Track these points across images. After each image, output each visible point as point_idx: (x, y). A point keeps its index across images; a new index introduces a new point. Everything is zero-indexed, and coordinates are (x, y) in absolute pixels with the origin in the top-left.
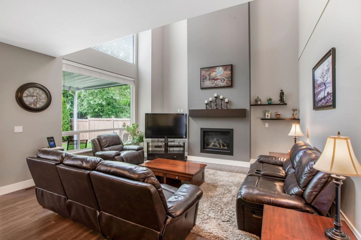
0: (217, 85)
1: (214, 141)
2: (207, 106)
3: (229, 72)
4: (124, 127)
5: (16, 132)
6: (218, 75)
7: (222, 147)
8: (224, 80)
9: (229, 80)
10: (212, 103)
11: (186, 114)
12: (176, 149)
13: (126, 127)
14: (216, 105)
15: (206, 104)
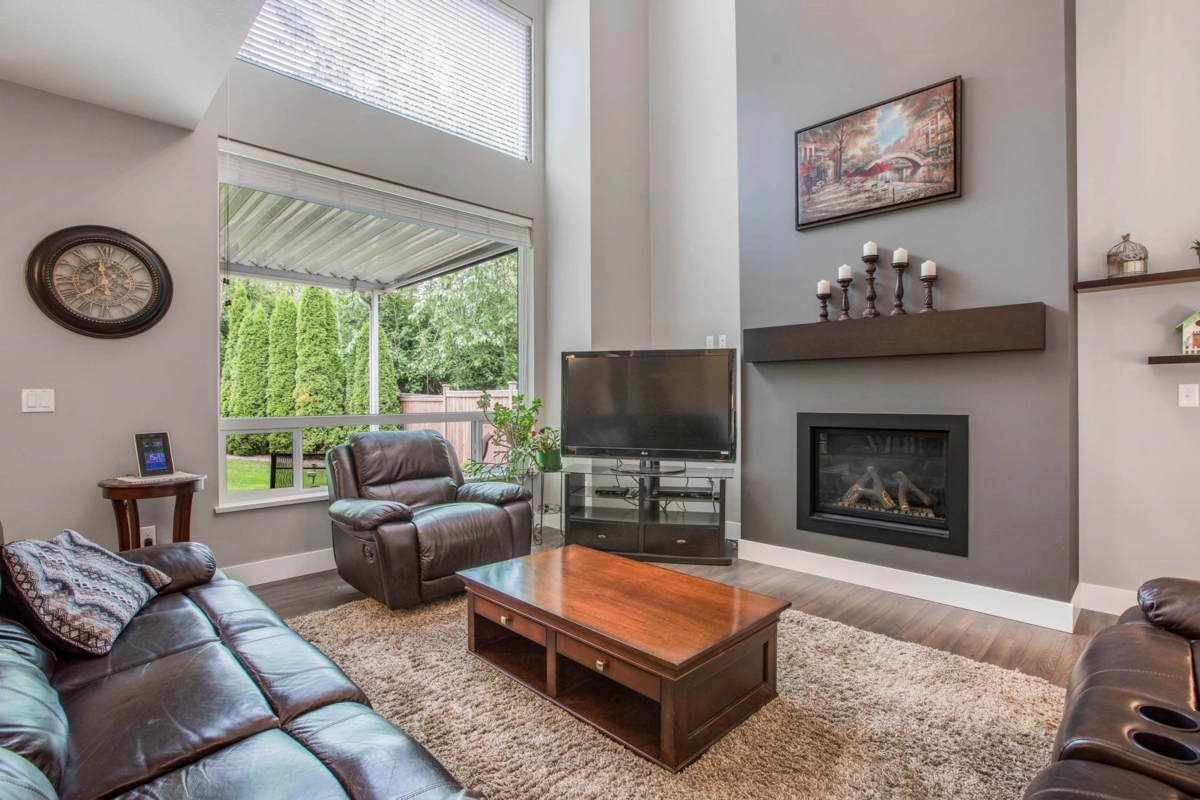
0: (878, 200)
1: (865, 479)
2: (830, 309)
3: (945, 121)
4: (482, 410)
5: (30, 410)
6: (883, 148)
7: (904, 506)
8: (916, 166)
9: (941, 161)
10: (851, 291)
11: (732, 352)
12: (693, 506)
13: (490, 409)
14: (872, 298)
15: (824, 298)
